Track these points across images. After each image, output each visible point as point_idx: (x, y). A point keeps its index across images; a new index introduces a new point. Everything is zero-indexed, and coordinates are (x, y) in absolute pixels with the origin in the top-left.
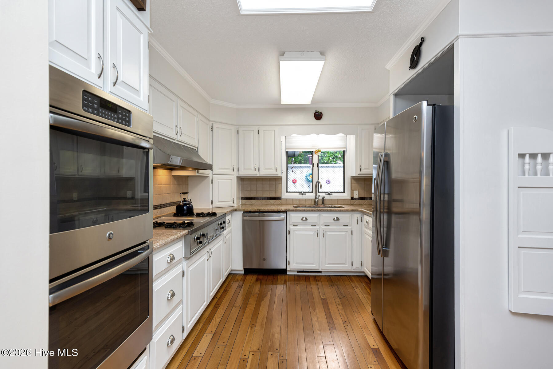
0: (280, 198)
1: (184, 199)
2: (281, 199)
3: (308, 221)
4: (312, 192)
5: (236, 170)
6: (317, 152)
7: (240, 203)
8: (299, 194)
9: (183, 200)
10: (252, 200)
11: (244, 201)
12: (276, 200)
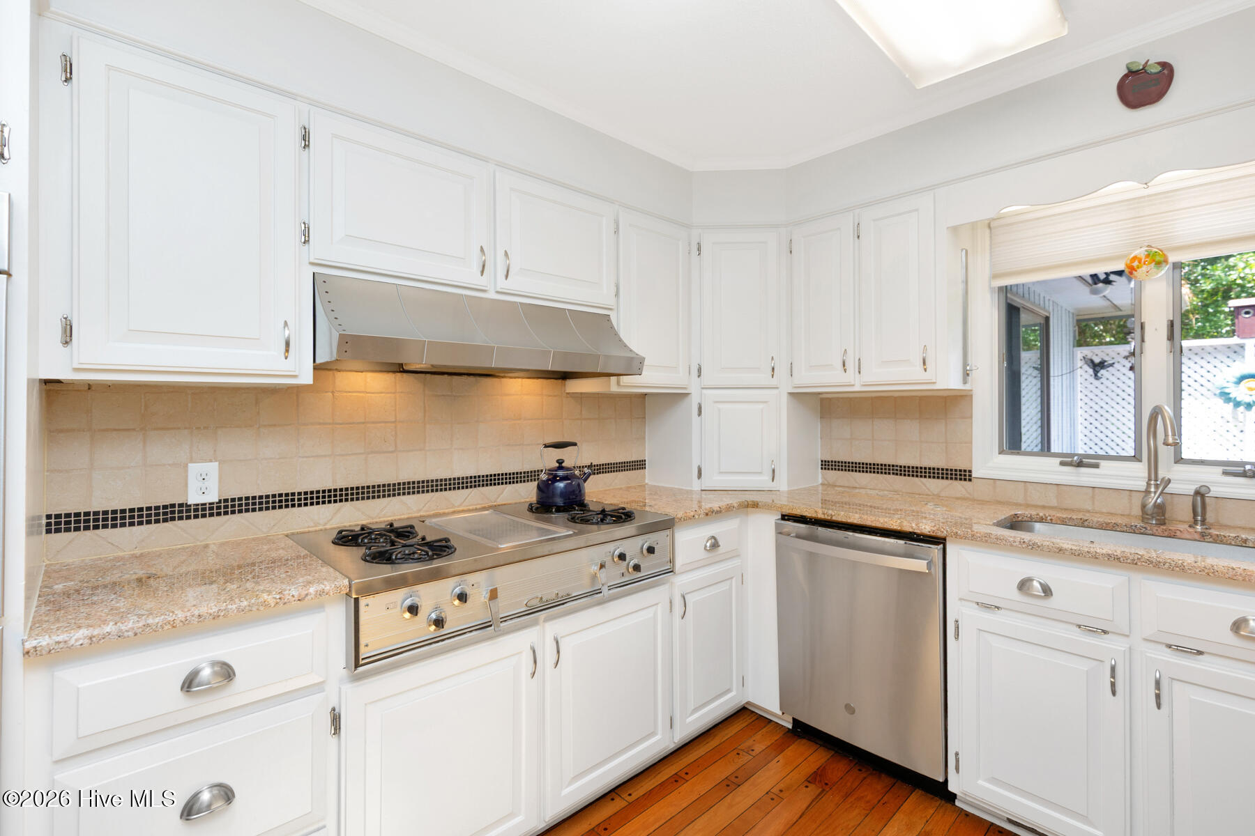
0: (964, 475)
1: (560, 462)
2: (970, 480)
3: (1053, 602)
4: (1136, 458)
5: (782, 371)
6: (1136, 264)
7: (820, 481)
8: (1062, 464)
9: (557, 465)
10: (857, 474)
11: (833, 475)
12: (949, 482)
